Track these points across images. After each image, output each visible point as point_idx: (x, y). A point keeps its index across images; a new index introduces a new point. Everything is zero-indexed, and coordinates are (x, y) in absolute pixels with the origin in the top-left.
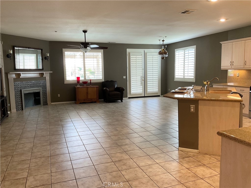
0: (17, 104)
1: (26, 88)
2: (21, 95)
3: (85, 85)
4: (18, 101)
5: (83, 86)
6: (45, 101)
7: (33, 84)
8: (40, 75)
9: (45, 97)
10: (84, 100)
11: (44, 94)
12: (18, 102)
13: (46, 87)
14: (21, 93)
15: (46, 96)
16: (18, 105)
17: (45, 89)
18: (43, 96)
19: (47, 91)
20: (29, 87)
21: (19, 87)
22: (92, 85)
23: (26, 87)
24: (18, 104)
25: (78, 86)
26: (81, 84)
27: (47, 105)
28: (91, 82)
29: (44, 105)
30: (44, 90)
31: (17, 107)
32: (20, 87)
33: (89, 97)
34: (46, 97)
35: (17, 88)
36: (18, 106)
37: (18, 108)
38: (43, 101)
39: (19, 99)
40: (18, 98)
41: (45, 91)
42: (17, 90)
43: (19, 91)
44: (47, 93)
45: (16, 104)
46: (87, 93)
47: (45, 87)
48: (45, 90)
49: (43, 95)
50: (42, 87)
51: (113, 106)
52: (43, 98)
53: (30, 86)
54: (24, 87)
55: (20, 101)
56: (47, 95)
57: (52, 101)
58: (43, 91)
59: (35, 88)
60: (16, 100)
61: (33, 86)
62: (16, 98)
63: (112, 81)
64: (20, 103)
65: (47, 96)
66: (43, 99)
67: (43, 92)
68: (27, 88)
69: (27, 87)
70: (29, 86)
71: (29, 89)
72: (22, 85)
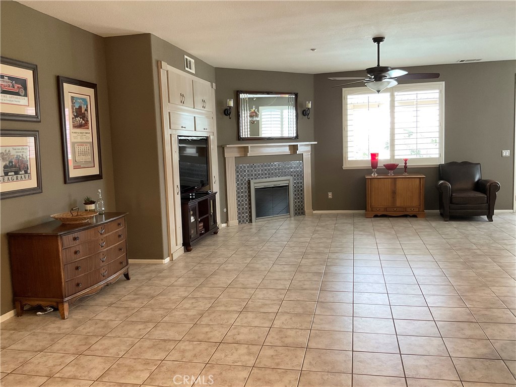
0: (241, 210)
1: (259, 178)
2: (250, 192)
3: (391, 174)
4: (242, 203)
5: (386, 174)
6: (299, 205)
7: (276, 169)
8: (290, 149)
9: (299, 198)
10: (386, 209)
11: (298, 191)
12: (243, 205)
13: (303, 177)
14: (249, 188)
15: (301, 194)
16: (243, 211)
17: (301, 180)
18: (295, 195)
19: (303, 184)
20: (266, 176)
21: (245, 175)
22: (410, 173)
23: (259, 174)
24: (243, 209)
25: (374, 174)
26: (380, 172)
27: (304, 214)
28: (406, 167)
29: (296, 214)
30: (298, 183)
31: (240, 215)
32: (248, 175)
33: (398, 204)
34: (302, 198)
35: (241, 176)
36: (243, 213)
37: (243, 217)
38: (296, 206)
39: (244, 200)
40: (242, 196)
41: (300, 185)
42: (242, 180)
43: (245, 184)
44: (303, 188)
45: (239, 209)
46: (394, 193)
47: (300, 175)
48: (301, 183)
49: (295, 193)
50: (295, 176)
51: (456, 232)
52: (295, 199)
53: (269, 174)
54: (255, 175)
55: (246, 204)
56: (303, 192)
57: (315, 208)
58: (295, 185)
59: (279, 177)
60: (239, 201)
61: (276, 173)
62: (239, 197)
63: (465, 164)
64: (246, 208)
65: (303, 196)
66: (296, 202)
67: (295, 187)
68: (263, 176)
69: (262, 174)
70: (266, 174)
71: (266, 179)
72: (252, 171)
